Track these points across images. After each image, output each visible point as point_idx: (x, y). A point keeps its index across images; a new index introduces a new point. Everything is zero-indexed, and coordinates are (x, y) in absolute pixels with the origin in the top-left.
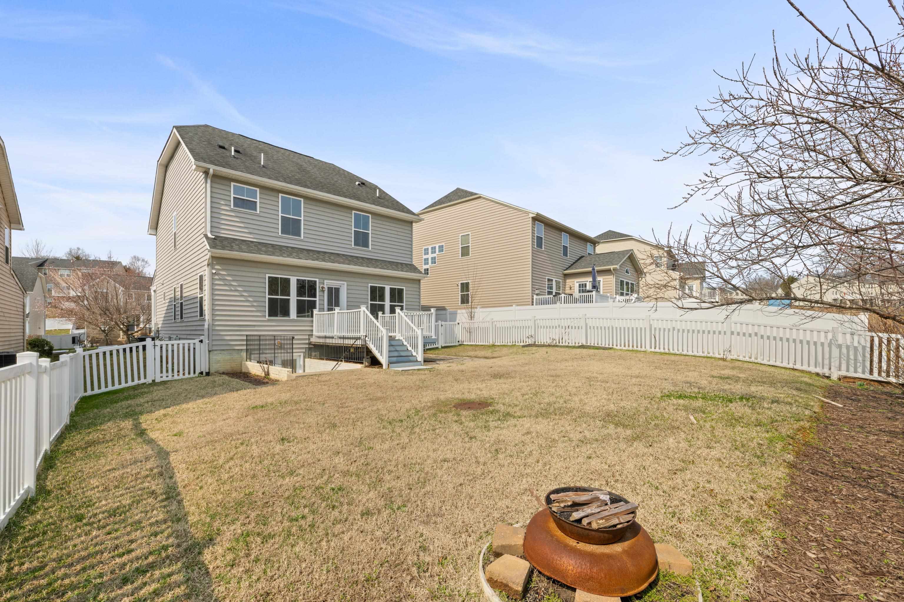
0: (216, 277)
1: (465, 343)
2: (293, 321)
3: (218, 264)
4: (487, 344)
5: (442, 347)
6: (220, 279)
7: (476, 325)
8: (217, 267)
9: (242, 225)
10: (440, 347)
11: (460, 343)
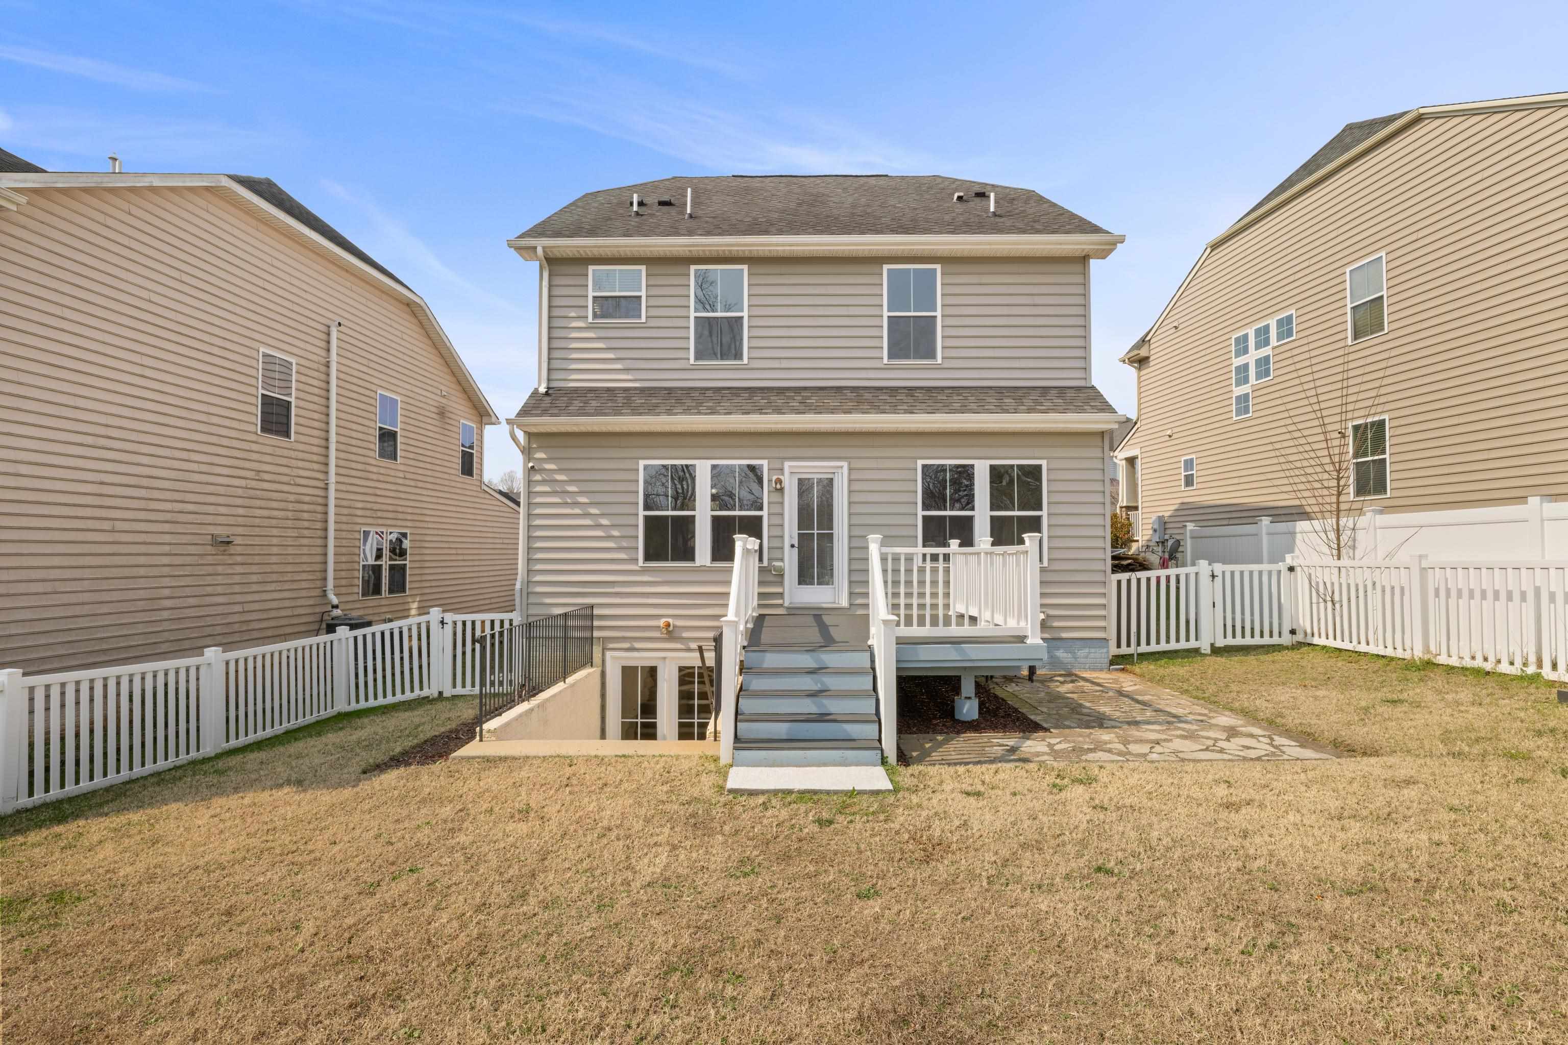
0: (538, 477)
1: (1316, 640)
2: (702, 569)
3: (540, 448)
4: (1400, 653)
5: (1216, 651)
6: (544, 482)
7: (1358, 577)
8: (540, 455)
9: (611, 355)
10: (1206, 648)
11: (1299, 637)
